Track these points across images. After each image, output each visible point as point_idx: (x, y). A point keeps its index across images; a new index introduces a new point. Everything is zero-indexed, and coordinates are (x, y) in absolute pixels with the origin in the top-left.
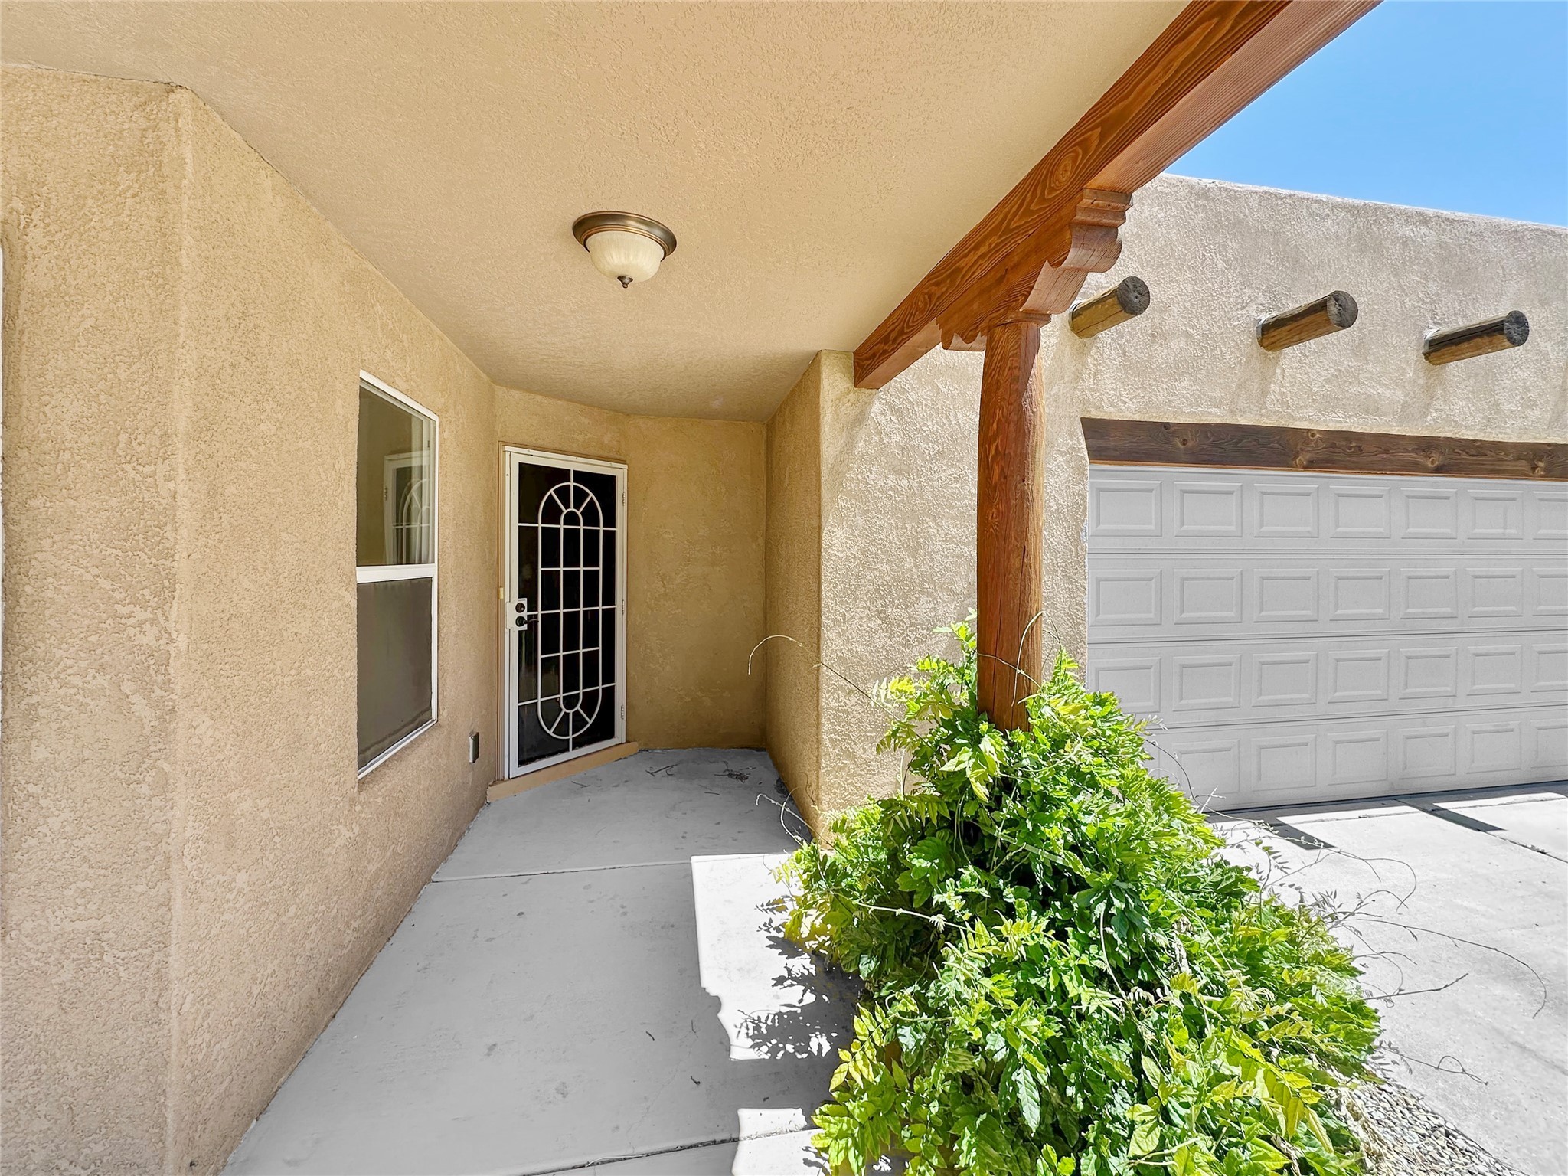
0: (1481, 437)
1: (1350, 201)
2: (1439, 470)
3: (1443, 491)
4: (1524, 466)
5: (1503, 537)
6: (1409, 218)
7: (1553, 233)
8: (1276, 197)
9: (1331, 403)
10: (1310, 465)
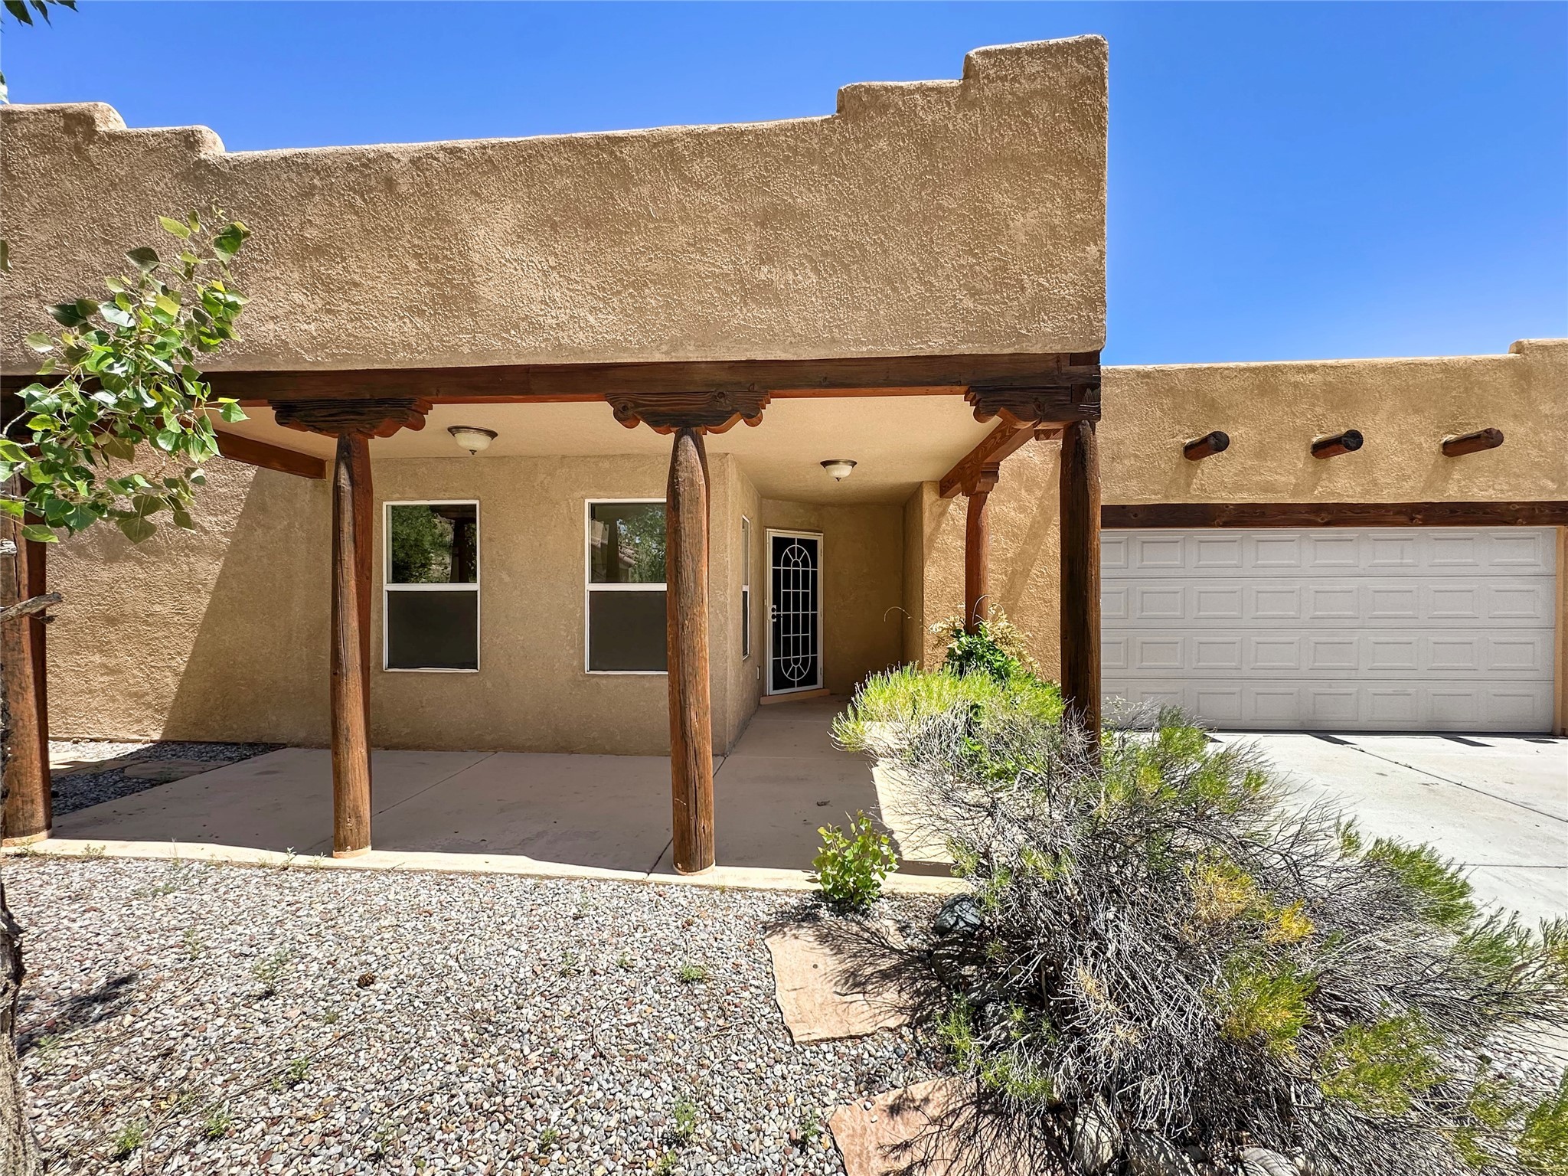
0: (1362, 501)
1: (1253, 364)
2: (1327, 524)
3: (1345, 536)
4: (1403, 518)
5: (1401, 565)
6: (1299, 370)
7: (1425, 364)
9: (1238, 487)
10: (1225, 525)
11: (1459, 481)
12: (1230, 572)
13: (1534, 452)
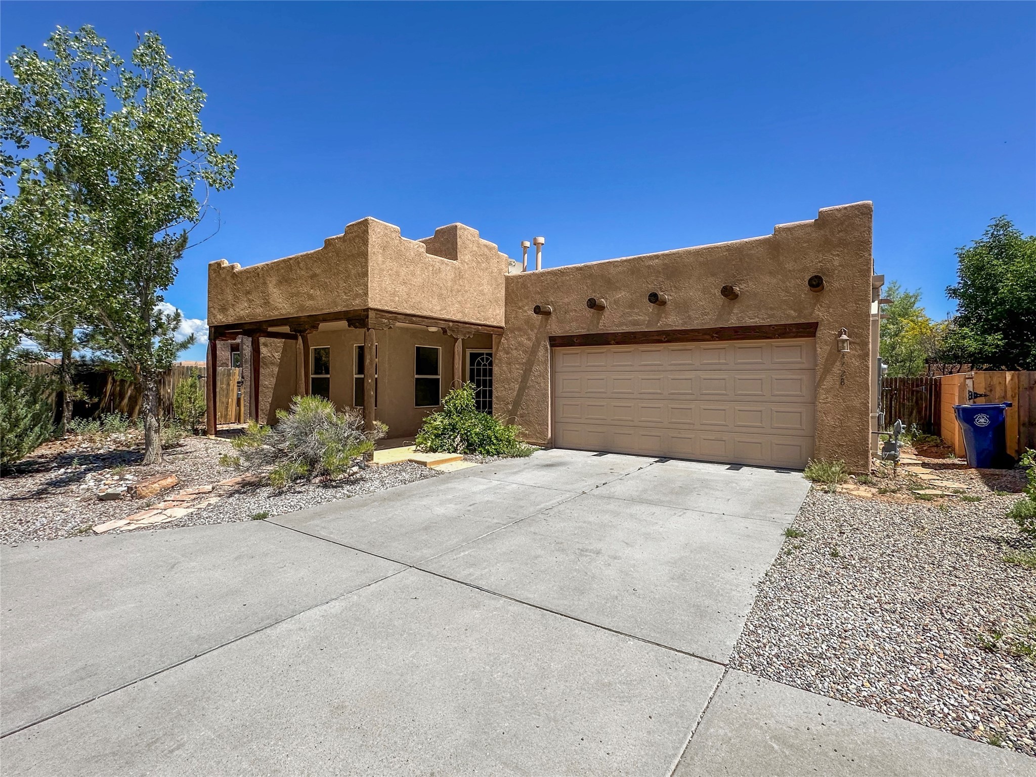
0: (684, 328)
3: (687, 347)
5: (719, 364)
6: (651, 258)
8: (604, 263)
9: (621, 324)
10: (618, 343)
11: (737, 314)
12: (628, 368)
13: (783, 294)
